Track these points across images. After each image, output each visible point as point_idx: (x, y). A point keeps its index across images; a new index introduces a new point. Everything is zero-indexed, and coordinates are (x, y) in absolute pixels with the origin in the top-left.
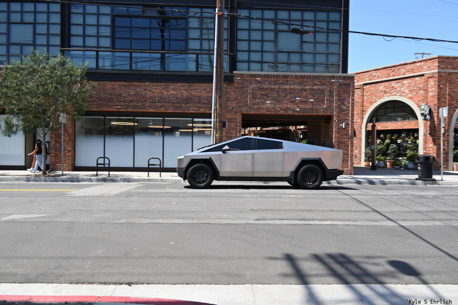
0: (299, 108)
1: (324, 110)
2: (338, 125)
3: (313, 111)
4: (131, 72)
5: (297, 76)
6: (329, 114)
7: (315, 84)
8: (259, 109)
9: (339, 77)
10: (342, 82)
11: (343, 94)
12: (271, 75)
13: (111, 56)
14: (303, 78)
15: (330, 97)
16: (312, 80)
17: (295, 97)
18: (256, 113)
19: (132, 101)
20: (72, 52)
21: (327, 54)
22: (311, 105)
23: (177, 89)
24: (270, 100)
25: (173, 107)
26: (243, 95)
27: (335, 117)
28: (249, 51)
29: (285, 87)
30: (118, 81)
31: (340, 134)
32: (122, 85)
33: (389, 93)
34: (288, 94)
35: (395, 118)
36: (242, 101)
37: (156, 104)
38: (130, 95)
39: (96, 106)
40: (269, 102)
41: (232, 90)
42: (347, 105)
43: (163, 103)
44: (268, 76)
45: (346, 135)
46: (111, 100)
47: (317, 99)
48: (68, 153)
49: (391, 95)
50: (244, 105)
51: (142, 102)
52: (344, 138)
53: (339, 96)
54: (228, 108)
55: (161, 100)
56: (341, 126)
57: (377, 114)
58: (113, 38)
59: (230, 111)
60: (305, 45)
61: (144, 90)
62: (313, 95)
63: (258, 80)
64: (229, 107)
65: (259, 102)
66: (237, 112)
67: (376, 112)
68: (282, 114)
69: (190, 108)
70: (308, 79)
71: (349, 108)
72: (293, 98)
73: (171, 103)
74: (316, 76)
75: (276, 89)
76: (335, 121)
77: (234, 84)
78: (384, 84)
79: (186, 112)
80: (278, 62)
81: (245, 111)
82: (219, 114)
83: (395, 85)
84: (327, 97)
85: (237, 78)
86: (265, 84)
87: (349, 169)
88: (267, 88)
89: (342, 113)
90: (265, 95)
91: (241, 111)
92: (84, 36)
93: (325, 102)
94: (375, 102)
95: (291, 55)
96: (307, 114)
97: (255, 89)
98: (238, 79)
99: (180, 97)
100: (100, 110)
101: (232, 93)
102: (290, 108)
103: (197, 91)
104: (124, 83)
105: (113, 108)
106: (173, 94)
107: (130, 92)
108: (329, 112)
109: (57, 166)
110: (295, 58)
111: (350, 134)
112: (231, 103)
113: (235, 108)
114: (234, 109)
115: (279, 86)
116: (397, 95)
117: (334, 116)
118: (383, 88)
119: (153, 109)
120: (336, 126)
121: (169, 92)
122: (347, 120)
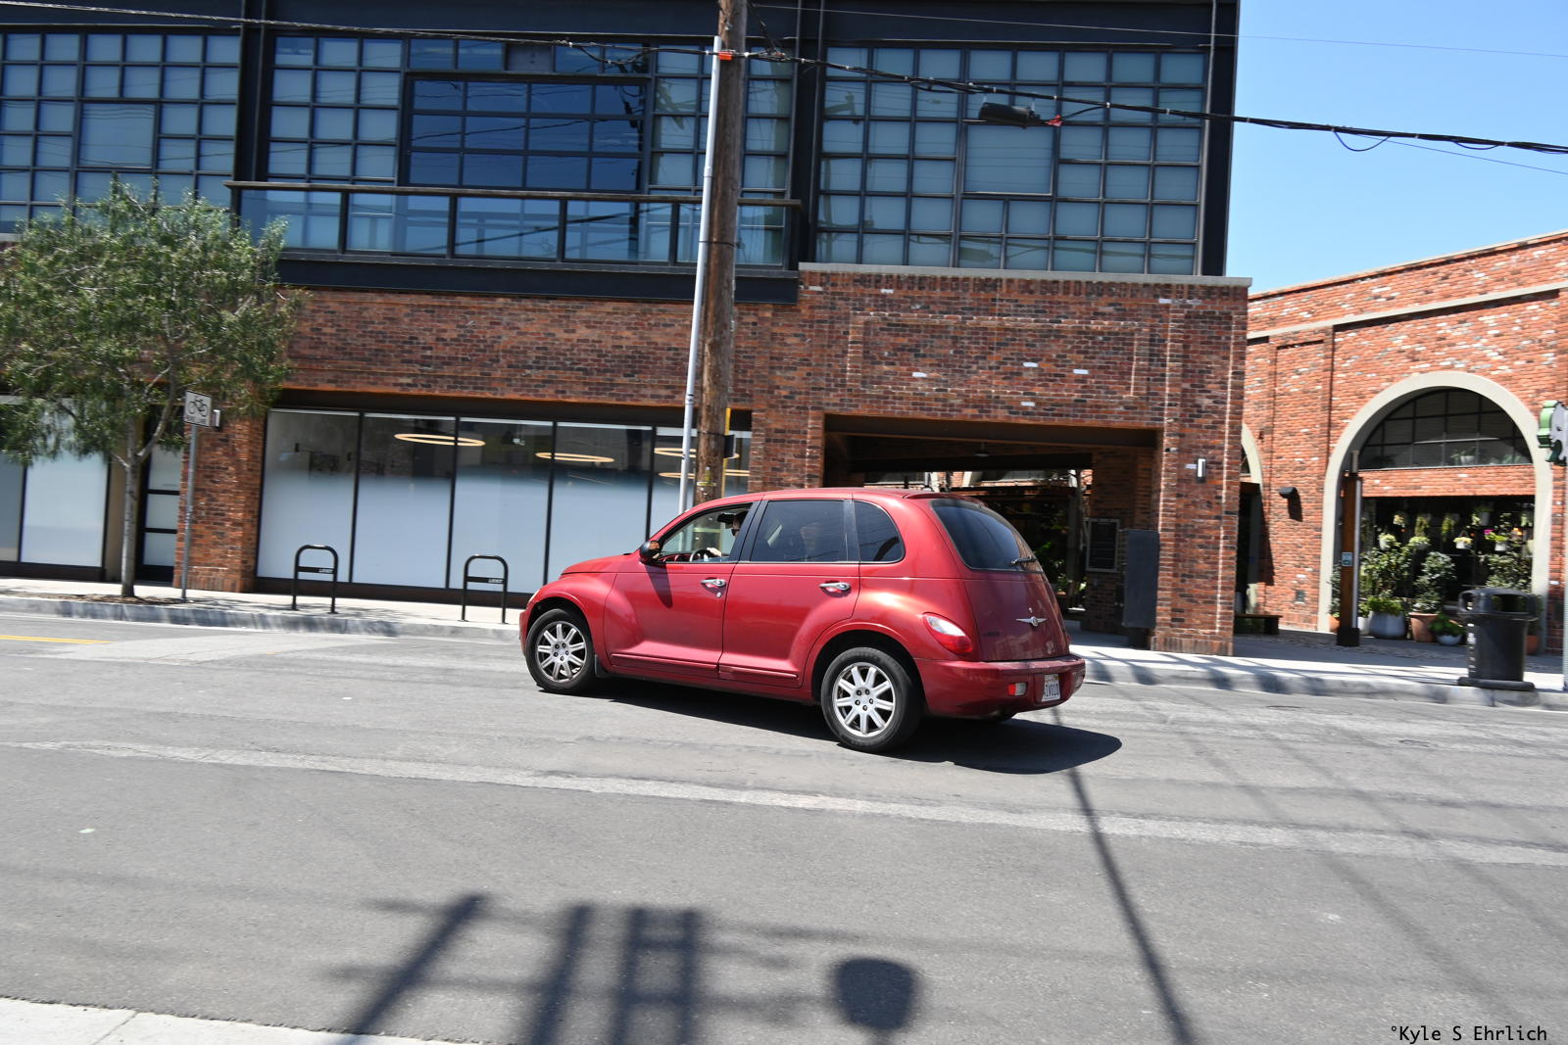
0: (1032, 400)
1: (1126, 408)
2: (1180, 466)
3: (1084, 411)
4: (450, 263)
5: (1029, 283)
6: (1144, 424)
7: (1097, 314)
8: (884, 398)
9: (1186, 290)
10: (1198, 307)
11: (1203, 353)
12: (935, 278)
13: (394, 210)
14: (1053, 293)
15: (1151, 360)
16: (1084, 300)
17: (1019, 359)
18: (875, 414)
19: (449, 361)
20: (272, 196)
21: (1151, 207)
22: (1079, 388)
23: (600, 323)
24: (930, 369)
25: (585, 384)
26: (829, 346)
27: (1168, 435)
28: (863, 194)
29: (983, 324)
30: (407, 293)
31: (1184, 499)
32: (419, 306)
33: (1426, 360)
34: (992, 349)
35: (1449, 453)
36: (824, 370)
37: (528, 372)
38: (443, 340)
39: (330, 376)
40: (924, 375)
41: (793, 331)
42: (1214, 393)
43: (551, 368)
44: (921, 282)
45: (1209, 502)
46: (380, 358)
47: (1101, 368)
48: (234, 530)
49: (1436, 367)
50: (833, 384)
51: (484, 365)
52: (1201, 517)
53: (1185, 358)
54: (776, 392)
55: (545, 358)
56: (1189, 470)
57: (1383, 439)
58: (405, 146)
59: (782, 402)
60: (1067, 174)
61: (492, 323)
62: (1087, 352)
63: (884, 295)
64: (778, 387)
65: (886, 373)
66: (806, 408)
67: (1380, 432)
68: (969, 419)
69: (643, 391)
70: (1071, 295)
71: (1225, 403)
72: (1013, 364)
73: (579, 369)
74: (1100, 283)
75: (951, 329)
76: (1168, 450)
77: (799, 306)
78: (1408, 325)
79: (629, 402)
80: (963, 233)
81: (835, 405)
82: (709, 408)
83: (1449, 331)
84: (1138, 360)
85: (812, 288)
86: (912, 311)
87: (1217, 631)
88: (918, 326)
89: (1197, 421)
90: (910, 350)
91: (820, 403)
92: (312, 143)
93: (1133, 381)
94: (1376, 392)
95: (1016, 207)
96: (1062, 423)
97: (872, 326)
98: (813, 292)
99: (610, 349)
100: (345, 388)
101: (790, 340)
102: (998, 397)
103: (668, 330)
104: (426, 300)
105: (387, 384)
106: (586, 341)
107: (445, 331)
108: (1146, 419)
109: (197, 573)
110: (1029, 220)
111: (1224, 501)
112: (788, 375)
113: (800, 393)
114: (797, 397)
115: (960, 317)
116: (1458, 369)
117: (1165, 434)
118: (1405, 342)
119: (516, 390)
120: (1172, 471)
121: (574, 331)
122: (1213, 447)
